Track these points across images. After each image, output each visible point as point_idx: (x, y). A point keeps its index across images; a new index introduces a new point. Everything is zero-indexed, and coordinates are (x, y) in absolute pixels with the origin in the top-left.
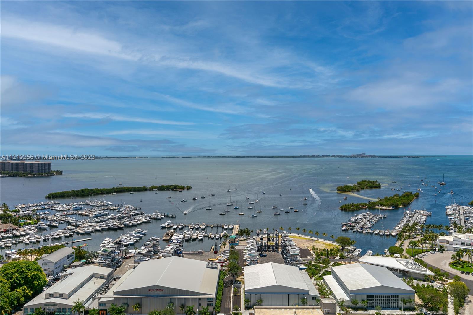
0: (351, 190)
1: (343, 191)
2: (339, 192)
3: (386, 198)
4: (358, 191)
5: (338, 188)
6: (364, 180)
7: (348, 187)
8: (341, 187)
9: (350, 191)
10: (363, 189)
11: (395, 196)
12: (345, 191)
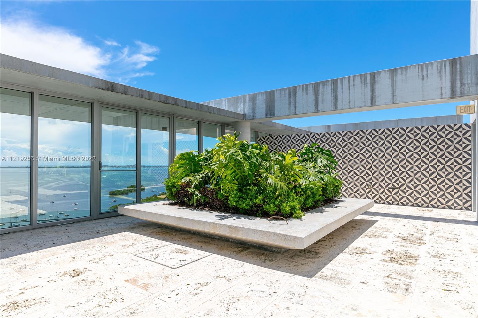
0: (121, 193)
1: (115, 195)
2: (111, 196)
3: (147, 198)
4: (127, 194)
5: (110, 192)
6: (132, 185)
7: (119, 191)
8: (113, 192)
9: (120, 195)
10: (131, 192)
11: (154, 196)
12: (116, 195)
